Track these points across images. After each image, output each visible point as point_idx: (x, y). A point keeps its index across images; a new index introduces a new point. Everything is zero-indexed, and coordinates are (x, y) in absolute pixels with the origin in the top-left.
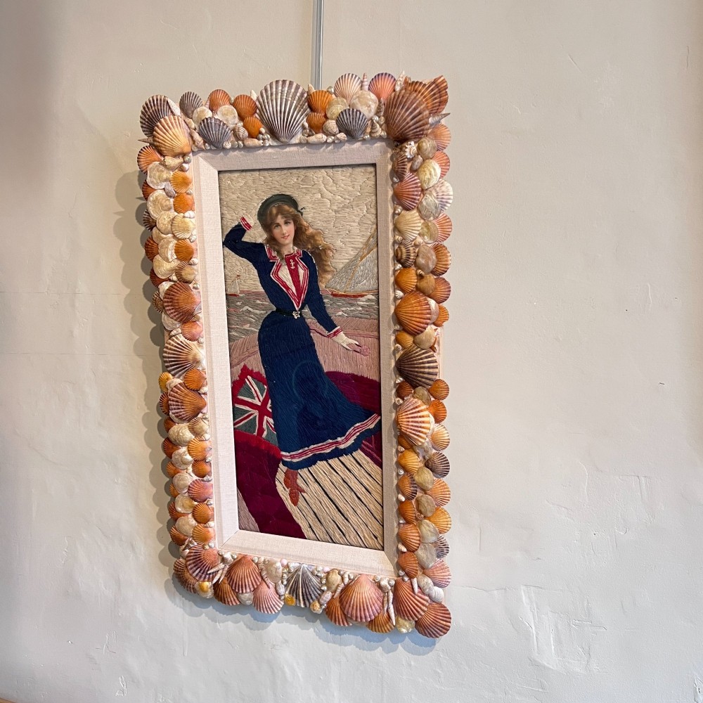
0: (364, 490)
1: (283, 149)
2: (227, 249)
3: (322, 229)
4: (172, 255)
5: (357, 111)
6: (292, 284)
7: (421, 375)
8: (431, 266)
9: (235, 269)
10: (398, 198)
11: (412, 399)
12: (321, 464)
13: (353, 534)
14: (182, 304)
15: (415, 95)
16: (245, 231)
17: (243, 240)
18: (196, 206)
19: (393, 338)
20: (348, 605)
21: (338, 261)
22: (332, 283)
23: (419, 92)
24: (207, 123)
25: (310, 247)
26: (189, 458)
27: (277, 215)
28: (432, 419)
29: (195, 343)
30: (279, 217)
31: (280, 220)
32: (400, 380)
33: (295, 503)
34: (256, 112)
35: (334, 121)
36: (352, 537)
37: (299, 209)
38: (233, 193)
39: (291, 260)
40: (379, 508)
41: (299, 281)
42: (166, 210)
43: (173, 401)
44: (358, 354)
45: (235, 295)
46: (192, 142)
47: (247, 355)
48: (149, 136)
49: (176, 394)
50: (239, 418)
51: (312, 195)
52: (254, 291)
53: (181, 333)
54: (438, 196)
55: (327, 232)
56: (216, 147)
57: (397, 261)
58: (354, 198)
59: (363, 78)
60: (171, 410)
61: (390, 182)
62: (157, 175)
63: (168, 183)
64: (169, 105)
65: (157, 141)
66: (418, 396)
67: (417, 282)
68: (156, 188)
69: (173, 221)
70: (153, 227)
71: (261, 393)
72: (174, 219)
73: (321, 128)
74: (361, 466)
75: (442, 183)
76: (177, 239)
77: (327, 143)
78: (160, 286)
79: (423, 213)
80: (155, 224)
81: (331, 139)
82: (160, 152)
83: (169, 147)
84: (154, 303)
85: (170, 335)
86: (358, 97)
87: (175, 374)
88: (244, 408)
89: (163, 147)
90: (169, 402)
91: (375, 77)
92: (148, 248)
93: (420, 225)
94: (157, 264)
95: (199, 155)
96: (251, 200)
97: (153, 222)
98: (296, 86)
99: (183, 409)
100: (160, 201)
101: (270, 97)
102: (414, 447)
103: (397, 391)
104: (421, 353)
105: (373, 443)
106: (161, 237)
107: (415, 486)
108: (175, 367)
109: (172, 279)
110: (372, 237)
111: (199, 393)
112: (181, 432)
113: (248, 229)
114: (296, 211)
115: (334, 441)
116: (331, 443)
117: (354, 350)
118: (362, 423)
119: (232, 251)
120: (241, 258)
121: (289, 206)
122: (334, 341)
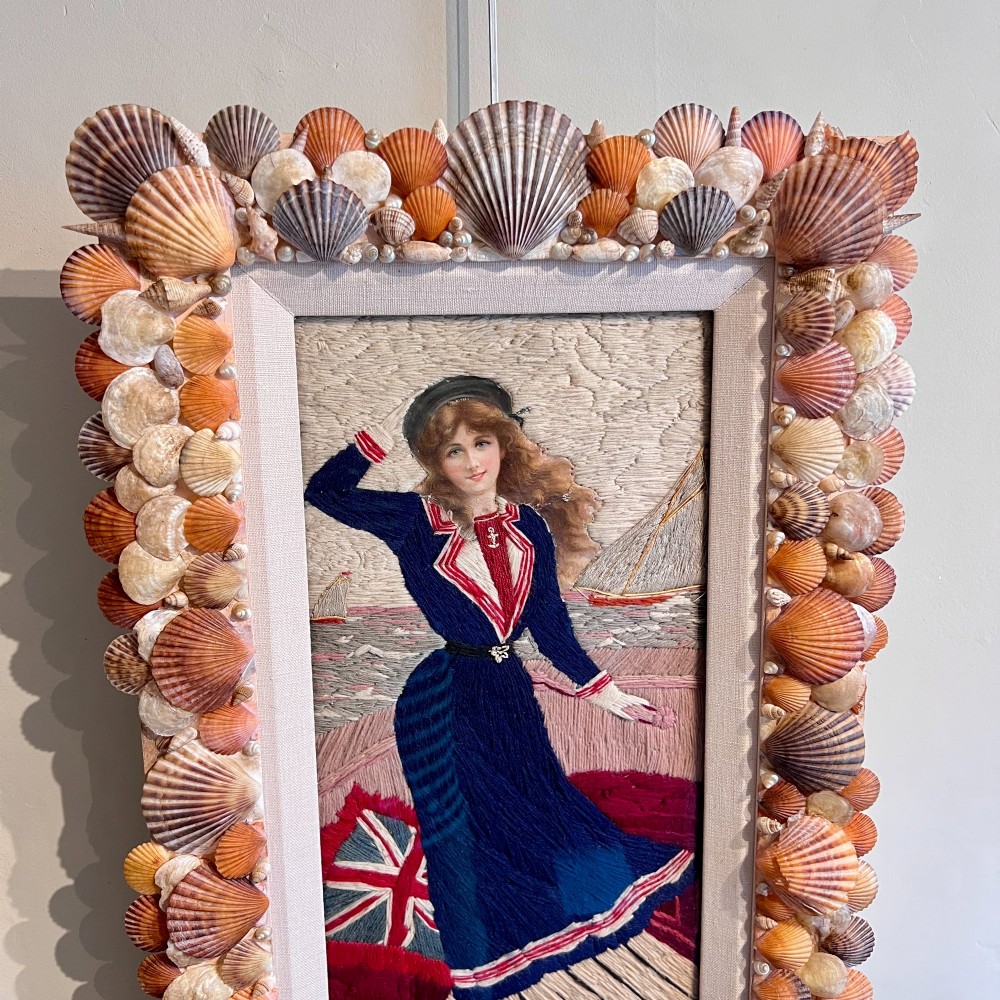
1: (500, 270)
2: (314, 510)
3: (571, 455)
4: (177, 542)
5: (721, 193)
6: (491, 584)
8: (869, 537)
9: (337, 558)
11: (808, 818)
12: (554, 980)
14: (212, 668)
15: (862, 169)
16: (367, 465)
17: (358, 486)
18: (243, 408)
19: (750, 688)
21: (609, 525)
22: (592, 575)
23: (871, 162)
24: (311, 196)
25: (539, 496)
27: (455, 425)
29: (237, 756)
30: (462, 429)
31: (464, 437)
32: (772, 780)
34: (441, 176)
35: (655, 213)
37: (516, 410)
38: (334, 372)
39: (491, 530)
41: (510, 577)
42: (161, 422)
44: (649, 727)
45: (335, 621)
46: (239, 240)
47: (364, 761)
48: (101, 218)
49: (189, 900)
50: (339, 911)
51: (548, 379)
52: (388, 606)
53: (198, 738)
54: (890, 388)
55: (582, 462)
56: (317, 257)
57: (774, 526)
58: (651, 385)
59: (732, 120)
60: (173, 942)
61: (759, 355)
62: (134, 325)
63: (167, 347)
64: (174, 136)
65: (136, 234)
66: (820, 812)
67: (828, 570)
68: (129, 363)
69: (184, 452)
70: (120, 467)
71: (399, 847)
72: (185, 446)
73: (613, 228)
74: (647, 964)
75: (895, 361)
76: (193, 497)
77: (622, 260)
78: (139, 626)
79: (851, 423)
80: (128, 460)
81: (633, 253)
82: (139, 263)
83: (178, 251)
84: (112, 671)
85: (164, 747)
86: (721, 161)
87: (180, 845)
88: (354, 888)
89: (154, 250)
90: (170, 923)
91: (756, 118)
92: (98, 524)
93: (842, 449)
94: (132, 567)
95: (252, 274)
96: (387, 388)
97: (117, 454)
98: (561, 120)
99: (211, 933)
100: (144, 397)
101: (491, 142)
102: (802, 916)
103: (762, 803)
104: (831, 720)
105: (677, 912)
106: (145, 493)
107: (807, 996)
108: (184, 828)
109: (174, 603)
110: (693, 473)
111: (251, 882)
112: (200, 988)
113: (377, 461)
114: (507, 417)
115: (586, 924)
116: (578, 930)
117: (640, 720)
118: (652, 874)
119: (330, 514)
120: (354, 530)
121: (490, 404)
122: (591, 705)
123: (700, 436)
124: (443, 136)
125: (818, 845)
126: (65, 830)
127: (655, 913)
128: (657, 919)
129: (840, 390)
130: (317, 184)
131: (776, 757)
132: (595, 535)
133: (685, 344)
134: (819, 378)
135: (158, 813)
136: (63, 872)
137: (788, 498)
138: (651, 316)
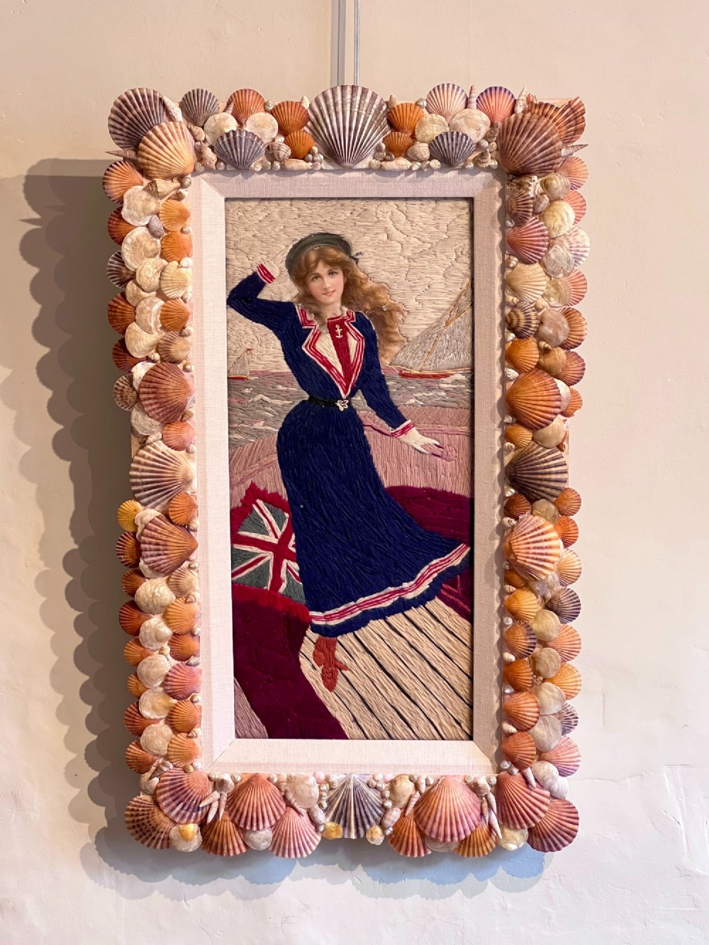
0: (442, 655)
1: (341, 174)
2: (232, 310)
3: (388, 282)
4: (156, 324)
5: (463, 134)
6: (337, 360)
7: (546, 483)
8: (562, 338)
9: (244, 340)
10: (512, 247)
11: (531, 517)
12: (376, 625)
13: (423, 723)
14: (173, 396)
15: (545, 121)
16: (262, 285)
17: (259, 297)
18: (194, 250)
19: (498, 434)
20: (431, 822)
21: (411, 327)
22: (401, 358)
23: (551, 117)
24: (235, 138)
25: (368, 307)
26: (166, 631)
27: (317, 262)
28: (560, 543)
29: (183, 452)
30: (321, 265)
31: (322, 269)
32: (510, 492)
33: (331, 686)
34: (306, 125)
35: (426, 145)
36: (422, 726)
37: (353, 254)
38: (246, 230)
39: (337, 326)
40: (465, 679)
41: (349, 357)
42: (151, 257)
43: (150, 543)
44: (438, 459)
45: (242, 379)
46: (196, 159)
47: (258, 468)
48: (125, 147)
49: (153, 533)
50: (240, 564)
51: (373, 236)
52: (274, 371)
53: (162, 439)
54: (571, 247)
55: (395, 287)
56: (237, 168)
57: (509, 329)
58: (437, 241)
59: (470, 93)
60: (143, 558)
61: (498, 225)
62: (140, 205)
63: (155, 216)
64: (164, 105)
65: (143, 157)
66: (539, 513)
67: (540, 358)
68: (136, 225)
69: (163, 273)
70: (128, 281)
71: (278, 525)
72: (163, 270)
73: (405, 152)
74: (439, 621)
75: (576, 231)
76: (165, 299)
77: (410, 171)
78: (134, 370)
79: (549, 268)
80: (133, 277)
81: (416, 166)
82: (144, 172)
83: (164, 166)
84: (118, 396)
85: (143, 443)
86: (463, 117)
87: (149, 502)
88: (250, 550)
89: (153, 166)
90: (142, 546)
91: (486, 91)
92: (115, 312)
93: (546, 283)
94: (132, 336)
95: (202, 176)
96: (277, 240)
97: (127, 274)
98: (372, 95)
99: (165, 554)
100: (143, 243)
101: (332, 108)
102: (531, 584)
103: (505, 508)
104: (544, 453)
105: (459, 586)
106: (141, 296)
107: (533, 636)
108: (153, 491)
109: (153, 358)
110: (464, 295)
111: (188, 530)
112: (157, 590)
113: (269, 282)
114: (348, 257)
115: (397, 588)
116: (392, 592)
117: (433, 454)
118: (442, 559)
119: (241, 314)
120: (254, 323)
121: (337, 250)
122: (401, 442)
123: (469, 273)
124: (306, 105)
125: (535, 533)
126: (75, 513)
127: (444, 585)
128: (446, 590)
129: (540, 248)
130: (238, 132)
131: (512, 476)
132: (403, 332)
133: (458, 216)
134: (527, 240)
135: (138, 480)
136: (72, 540)
137: (514, 312)
138: (437, 199)
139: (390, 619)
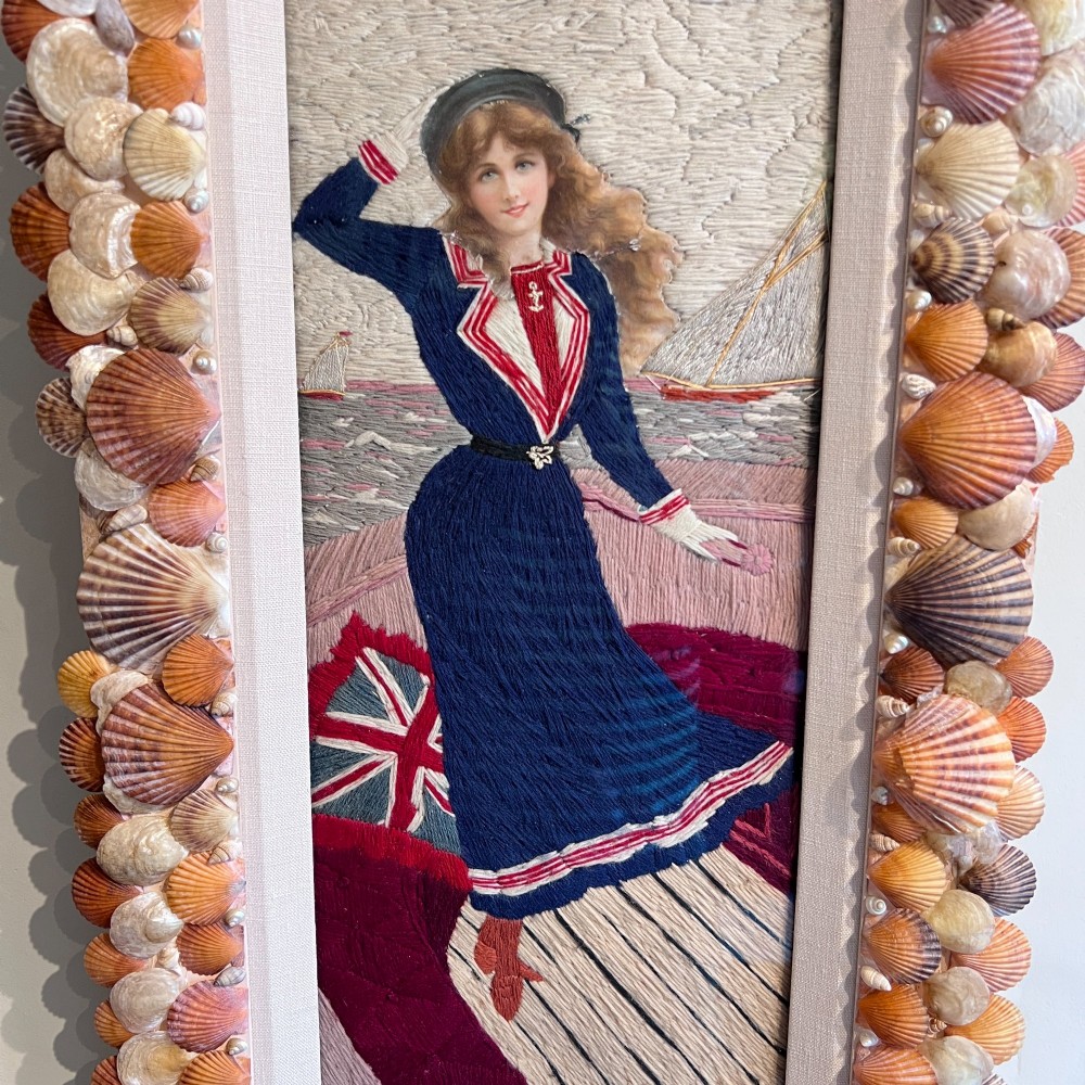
2: (306, 245)
3: (644, 185)
4: (120, 253)
6: (532, 361)
7: (986, 627)
8: (1050, 296)
9: (334, 311)
11: (946, 698)
12: (600, 898)
14: (161, 423)
16: (371, 188)
17: (361, 217)
18: (210, 89)
19: (874, 518)
21: (691, 286)
22: (666, 357)
25: (599, 241)
26: (169, 921)
27: (489, 137)
28: (1009, 755)
29: (197, 550)
30: (498, 144)
31: (500, 154)
32: (899, 643)
37: (570, 118)
38: (334, 59)
39: (533, 285)
40: (772, 1002)
41: (556, 354)
42: (101, 93)
43: (121, 746)
44: (736, 570)
45: (330, 396)
47: (366, 584)
49: (128, 724)
50: (331, 777)
51: (615, 77)
52: (398, 382)
53: (148, 521)
55: (658, 195)
57: (917, 283)
58: (756, 89)
60: (110, 776)
61: (905, 39)
66: (964, 690)
67: (990, 347)
68: (62, 11)
69: (130, 134)
70: (50, 151)
71: (408, 699)
72: (131, 127)
74: (725, 892)
76: (141, 197)
78: (72, 362)
79: (1032, 130)
80: (59, 140)
84: (45, 423)
85: (106, 527)
87: (123, 656)
88: (349, 748)
90: (105, 749)
92: (25, 226)
93: (1016, 168)
94: (64, 282)
96: (401, 82)
97: (48, 133)
99: (155, 769)
100: (80, 58)
102: (933, 836)
103: (883, 676)
104: (984, 560)
105: (767, 824)
106: (81, 187)
107: (934, 946)
108: (127, 632)
109: (117, 338)
110: (810, 217)
111: (210, 714)
112: (143, 841)
113: (385, 181)
114: (557, 127)
115: (644, 827)
116: (634, 833)
117: (724, 560)
118: (735, 770)
119: (327, 253)
120: (355, 275)
121: (535, 109)
122: (659, 535)
123: (822, 165)
125: (958, 734)
127: (737, 822)
128: (739, 831)
129: (1015, 76)
131: (905, 609)
132: (674, 300)
133: (805, 33)
134: (985, 58)
135: (96, 610)
137: (936, 239)
139: (628, 886)
